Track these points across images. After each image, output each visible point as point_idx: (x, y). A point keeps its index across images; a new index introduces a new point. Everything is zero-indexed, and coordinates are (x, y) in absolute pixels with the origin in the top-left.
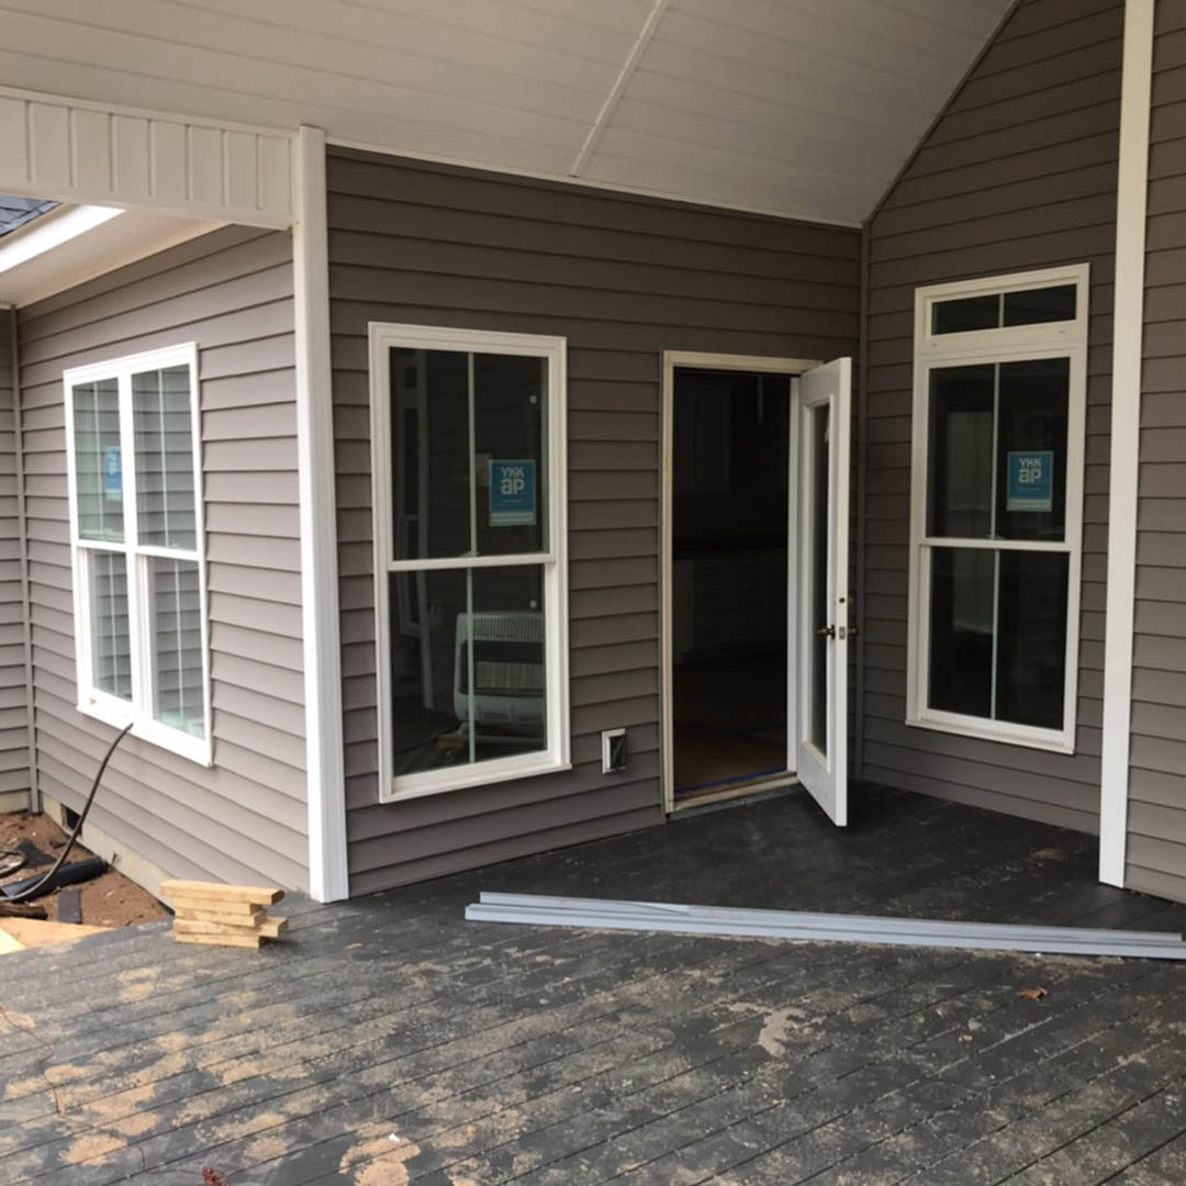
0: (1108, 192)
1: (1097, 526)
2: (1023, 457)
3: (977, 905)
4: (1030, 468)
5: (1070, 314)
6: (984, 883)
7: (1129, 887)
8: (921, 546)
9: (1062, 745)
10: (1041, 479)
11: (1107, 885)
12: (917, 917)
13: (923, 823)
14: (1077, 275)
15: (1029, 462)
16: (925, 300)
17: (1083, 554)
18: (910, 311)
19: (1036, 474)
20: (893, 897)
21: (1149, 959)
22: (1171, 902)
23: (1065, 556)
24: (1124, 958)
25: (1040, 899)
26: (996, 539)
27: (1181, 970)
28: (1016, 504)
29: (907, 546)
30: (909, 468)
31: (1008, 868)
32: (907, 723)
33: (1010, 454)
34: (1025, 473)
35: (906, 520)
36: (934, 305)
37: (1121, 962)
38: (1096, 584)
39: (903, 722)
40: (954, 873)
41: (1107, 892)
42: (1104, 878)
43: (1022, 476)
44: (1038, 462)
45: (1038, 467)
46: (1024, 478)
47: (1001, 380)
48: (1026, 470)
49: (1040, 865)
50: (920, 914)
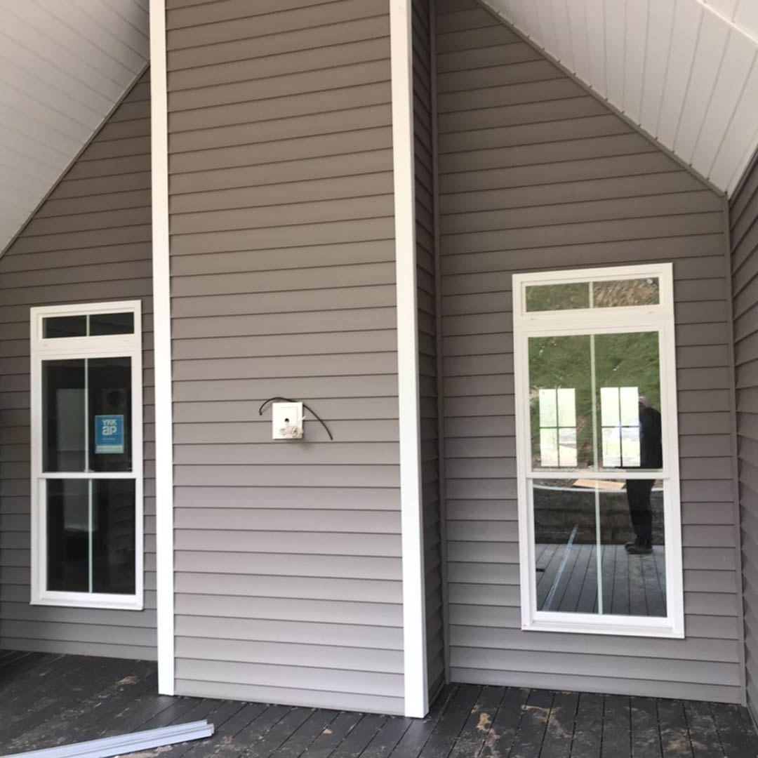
0: (147, 260)
1: (149, 461)
2: (105, 419)
3: (77, 729)
4: (109, 425)
5: (130, 330)
6: (82, 711)
7: (177, 694)
8: (39, 479)
9: (135, 605)
10: (117, 432)
11: (163, 695)
12: (33, 750)
13: (42, 675)
14: (134, 307)
15: (108, 421)
16: (38, 315)
17: (144, 479)
18: (27, 322)
19: (113, 429)
20: (15, 738)
21: (187, 742)
22: (202, 699)
23: (133, 481)
24: (172, 745)
25: (120, 715)
26: (89, 472)
27: (206, 744)
28: (102, 449)
29: (28, 479)
30: (29, 426)
31: (100, 696)
32: (32, 603)
33: (97, 417)
34: (106, 429)
35: (28, 462)
36: (44, 319)
37: (170, 748)
38: (150, 498)
39: (29, 603)
40: (62, 708)
41: (163, 700)
42: (161, 691)
43: (104, 431)
44: (114, 421)
45: (114, 425)
46: (106, 432)
47: (89, 368)
48: (107, 427)
49: (122, 690)
50: (34, 746)
